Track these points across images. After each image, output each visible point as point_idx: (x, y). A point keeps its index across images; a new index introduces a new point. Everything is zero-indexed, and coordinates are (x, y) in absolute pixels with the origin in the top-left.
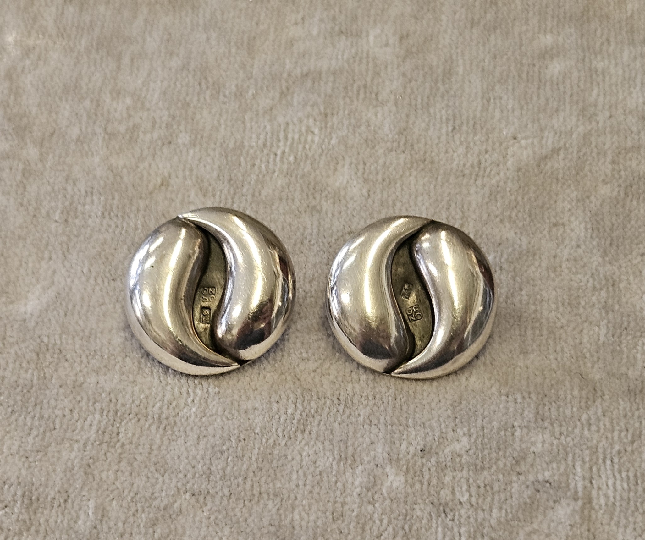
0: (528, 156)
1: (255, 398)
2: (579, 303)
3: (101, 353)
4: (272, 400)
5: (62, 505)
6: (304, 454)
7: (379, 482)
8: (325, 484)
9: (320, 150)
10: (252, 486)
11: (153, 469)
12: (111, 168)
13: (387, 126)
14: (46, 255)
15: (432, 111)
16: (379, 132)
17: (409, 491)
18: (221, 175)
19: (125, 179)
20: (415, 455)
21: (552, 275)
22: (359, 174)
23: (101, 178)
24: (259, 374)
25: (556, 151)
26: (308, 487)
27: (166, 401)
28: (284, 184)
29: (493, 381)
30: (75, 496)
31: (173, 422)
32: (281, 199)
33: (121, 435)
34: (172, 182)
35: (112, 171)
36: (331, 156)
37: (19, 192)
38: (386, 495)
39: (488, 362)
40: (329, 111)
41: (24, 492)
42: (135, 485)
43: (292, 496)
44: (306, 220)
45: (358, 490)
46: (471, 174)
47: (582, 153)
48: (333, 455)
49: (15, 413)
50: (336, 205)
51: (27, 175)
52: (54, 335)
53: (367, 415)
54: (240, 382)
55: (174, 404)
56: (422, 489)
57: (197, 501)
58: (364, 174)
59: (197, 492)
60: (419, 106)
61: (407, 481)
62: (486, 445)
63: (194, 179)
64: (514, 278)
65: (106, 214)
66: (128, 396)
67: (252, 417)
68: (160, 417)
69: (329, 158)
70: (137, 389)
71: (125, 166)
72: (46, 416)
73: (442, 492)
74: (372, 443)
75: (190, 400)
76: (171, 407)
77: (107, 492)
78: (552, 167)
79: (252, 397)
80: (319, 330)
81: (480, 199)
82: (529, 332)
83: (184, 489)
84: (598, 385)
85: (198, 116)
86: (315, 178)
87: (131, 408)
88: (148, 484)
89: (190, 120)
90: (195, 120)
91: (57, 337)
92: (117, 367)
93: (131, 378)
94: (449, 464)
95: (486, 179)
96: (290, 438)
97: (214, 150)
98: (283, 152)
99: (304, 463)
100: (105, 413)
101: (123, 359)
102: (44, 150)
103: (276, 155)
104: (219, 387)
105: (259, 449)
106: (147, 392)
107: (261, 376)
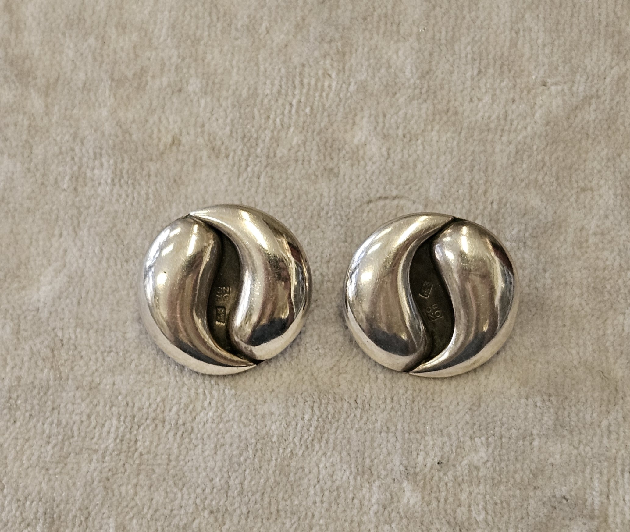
0: (558, 107)
1: (272, 401)
2: (604, 287)
3: (116, 349)
4: (289, 404)
5: (84, 523)
6: (321, 466)
7: (395, 499)
8: (342, 501)
9: (338, 99)
10: (270, 503)
11: (171, 483)
12: (119, 124)
13: (409, 67)
14: (57, 232)
15: (457, 48)
16: (401, 75)
17: (426, 509)
18: (234, 130)
19: (134, 137)
20: (432, 468)
21: (578, 253)
22: (379, 129)
23: (110, 135)
24: (276, 372)
25: (587, 100)
26: (325, 505)
27: (182, 405)
28: (300, 142)
29: (512, 380)
30: (96, 514)
31: (190, 429)
32: (297, 161)
33: (139, 443)
34: (184, 141)
35: (121, 127)
36: (349, 107)
37: (26, 155)
38: (402, 514)
39: (508, 358)
40: (347, 49)
41: (46, 509)
42: (154, 502)
43: (310, 514)
44: (324, 186)
45: (375, 507)
46: (496, 129)
47: (615, 102)
48: (351, 468)
49: (33, 418)
50: (354, 168)
51: (33, 132)
52: (68, 327)
53: (385, 421)
54: (257, 383)
55: (191, 407)
56: (438, 506)
57: (216, 520)
58: (383, 128)
59: (215, 509)
60: (443, 41)
61: (423, 498)
62: (504, 456)
63: (206, 137)
64: (538, 258)
65: (116, 181)
66: (144, 399)
67: (269, 423)
68: (177, 424)
69: (348, 110)
70: (153, 390)
71: (134, 121)
72: (64, 422)
73: (458, 511)
74: (389, 454)
75: (206, 403)
76: (188, 411)
77: (127, 509)
78: (583, 119)
79: (268, 400)
80: (336, 322)
81: (505, 160)
82: (552, 322)
83: (202, 506)
84: (620, 383)
85: (209, 57)
86: (333, 133)
87: (148, 414)
88: (167, 500)
89: (200, 62)
90: (206, 61)
91: (71, 330)
92: (133, 366)
93: (147, 378)
94: (466, 478)
95: (512, 136)
96: (307, 447)
97: (227, 98)
98: (300, 101)
99: (321, 477)
100: (122, 418)
101: (139, 355)
102: (49, 100)
103: (291, 104)
104: (235, 388)
105: (276, 460)
106: (164, 394)
107: (278, 375)
